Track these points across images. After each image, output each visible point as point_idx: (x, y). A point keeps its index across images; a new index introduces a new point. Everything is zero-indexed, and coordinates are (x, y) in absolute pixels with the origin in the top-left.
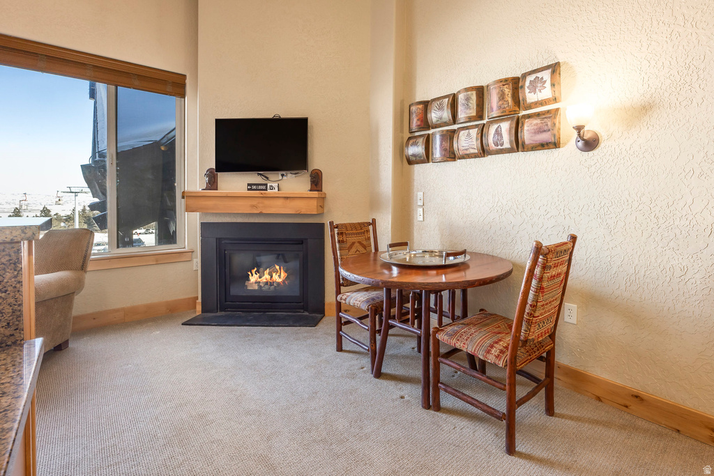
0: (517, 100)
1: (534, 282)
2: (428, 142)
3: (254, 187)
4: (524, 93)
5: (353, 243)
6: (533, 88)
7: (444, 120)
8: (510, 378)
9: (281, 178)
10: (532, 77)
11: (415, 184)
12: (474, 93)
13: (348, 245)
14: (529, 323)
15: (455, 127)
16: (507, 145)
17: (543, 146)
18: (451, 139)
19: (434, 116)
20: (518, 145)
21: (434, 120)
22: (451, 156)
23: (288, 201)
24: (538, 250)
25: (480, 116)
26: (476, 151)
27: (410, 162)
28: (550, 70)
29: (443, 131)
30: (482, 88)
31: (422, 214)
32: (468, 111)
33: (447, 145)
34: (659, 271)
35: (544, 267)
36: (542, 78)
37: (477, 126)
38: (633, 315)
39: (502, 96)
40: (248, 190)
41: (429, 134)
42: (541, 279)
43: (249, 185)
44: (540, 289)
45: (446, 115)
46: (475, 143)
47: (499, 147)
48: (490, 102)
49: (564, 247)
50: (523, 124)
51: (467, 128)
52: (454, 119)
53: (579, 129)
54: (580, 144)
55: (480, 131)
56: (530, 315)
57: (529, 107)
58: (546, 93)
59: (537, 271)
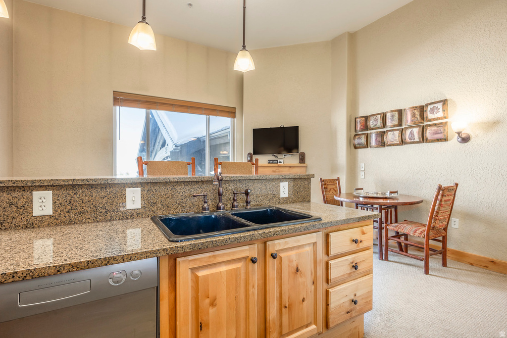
0: (422, 117)
1: (438, 202)
2: (368, 137)
3: (271, 162)
4: (427, 114)
5: (331, 189)
6: (432, 111)
7: (378, 126)
8: (426, 242)
9: (284, 157)
10: (432, 106)
11: (359, 159)
12: (397, 113)
13: (329, 190)
14: (436, 219)
15: (385, 130)
16: (417, 139)
17: (438, 140)
18: (383, 136)
19: (371, 123)
20: (423, 139)
21: (372, 126)
22: (382, 144)
23: (291, 169)
24: (440, 188)
25: (400, 124)
26: (398, 142)
27: (356, 148)
28: (442, 103)
29: (377, 132)
30: (401, 110)
31: (363, 175)
32: (393, 122)
33: (380, 139)
34: (504, 201)
35: (443, 195)
36: (437, 107)
37: (398, 130)
38: (489, 222)
39: (414, 115)
40: (269, 163)
41: (368, 133)
42: (441, 201)
43: (269, 161)
44: (440, 205)
45: (379, 124)
46: (397, 138)
47: (412, 141)
48: (406, 117)
49: (452, 188)
50: (426, 130)
51: (392, 130)
52: (384, 125)
53: (459, 133)
54: (460, 139)
55: (400, 132)
56: (436, 216)
57: (430, 120)
58: (440, 114)
59: (439, 197)
